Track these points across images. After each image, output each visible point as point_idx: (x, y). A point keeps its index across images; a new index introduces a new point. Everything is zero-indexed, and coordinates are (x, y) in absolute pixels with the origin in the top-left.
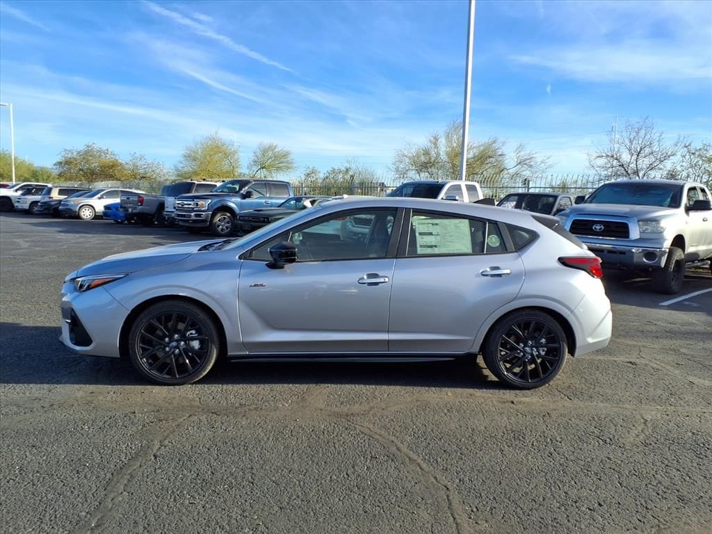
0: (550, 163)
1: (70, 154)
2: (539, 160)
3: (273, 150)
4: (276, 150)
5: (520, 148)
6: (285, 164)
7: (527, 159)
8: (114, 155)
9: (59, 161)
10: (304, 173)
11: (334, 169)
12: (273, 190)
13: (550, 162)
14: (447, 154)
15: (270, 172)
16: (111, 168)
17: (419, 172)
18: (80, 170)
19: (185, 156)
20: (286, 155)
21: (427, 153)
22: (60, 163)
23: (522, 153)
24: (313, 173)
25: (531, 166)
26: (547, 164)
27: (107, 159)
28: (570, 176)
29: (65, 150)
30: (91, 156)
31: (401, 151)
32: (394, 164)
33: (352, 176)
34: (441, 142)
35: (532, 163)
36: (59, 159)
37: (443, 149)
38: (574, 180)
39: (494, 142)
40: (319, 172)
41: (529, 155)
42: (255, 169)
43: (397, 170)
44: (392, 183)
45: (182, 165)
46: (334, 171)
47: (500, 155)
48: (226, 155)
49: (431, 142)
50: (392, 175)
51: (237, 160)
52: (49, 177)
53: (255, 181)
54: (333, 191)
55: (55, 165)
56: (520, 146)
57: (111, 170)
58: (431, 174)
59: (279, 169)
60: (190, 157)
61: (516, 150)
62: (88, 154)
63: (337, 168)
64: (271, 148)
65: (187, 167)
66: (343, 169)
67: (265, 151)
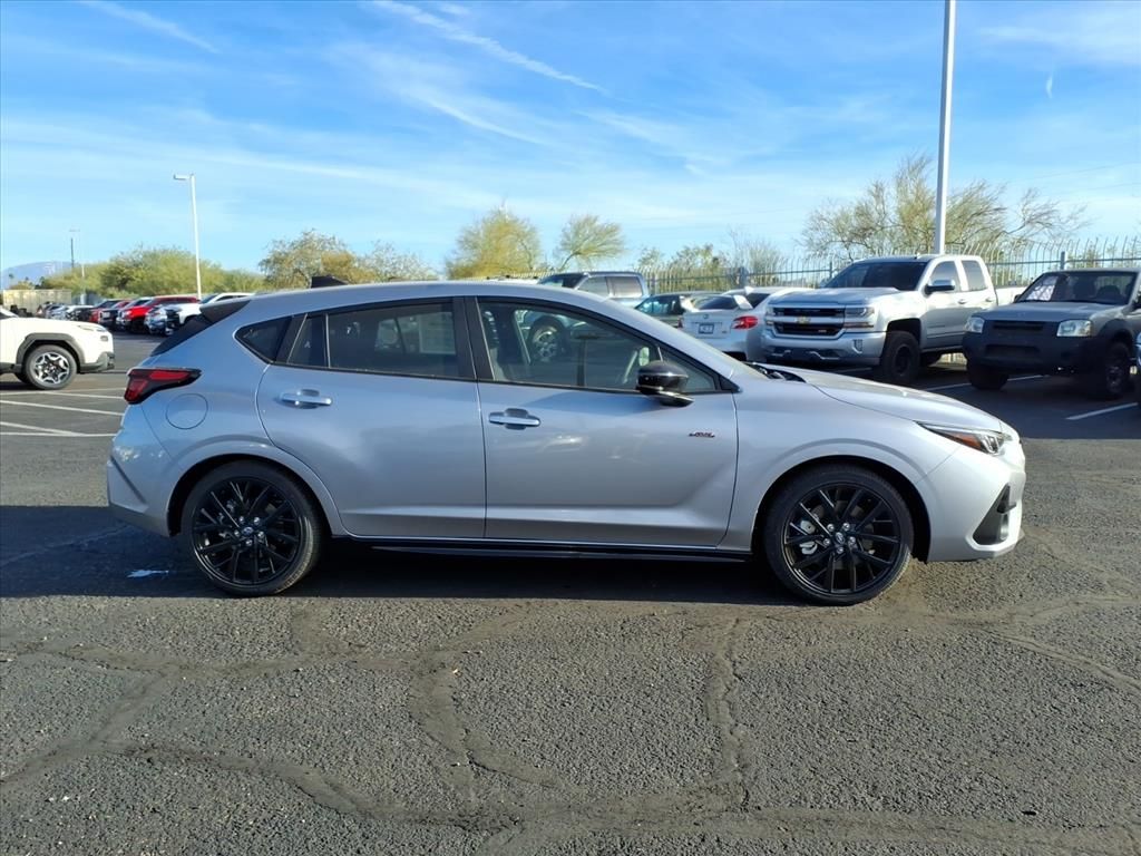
0: (1085, 219)
1: (281, 247)
2: (1065, 214)
3: (592, 224)
4: (597, 223)
5: (1030, 194)
6: (611, 246)
7: (1041, 215)
8: (343, 245)
9: (265, 258)
10: (640, 258)
11: (688, 249)
12: (618, 285)
13: (1083, 218)
14: (899, 211)
15: (588, 260)
16: (345, 265)
17: (847, 244)
18: (297, 271)
19: (460, 242)
20: (612, 230)
21: (862, 212)
22: (268, 261)
23: (1033, 205)
24: (652, 256)
25: (1050, 226)
26: (1080, 221)
27: (333, 252)
28: (1102, 241)
29: (275, 242)
30: (310, 248)
31: (816, 211)
32: (805, 233)
33: (715, 259)
34: (889, 193)
35: (1052, 221)
36: (266, 255)
37: (892, 205)
38: (1108, 246)
39: (981, 188)
40: (663, 255)
41: (1046, 206)
42: (565, 255)
43: (810, 243)
44: (801, 264)
45: (455, 256)
46: (687, 251)
47: (997, 210)
48: (521, 236)
49: (870, 192)
50: (801, 252)
51: (536, 246)
52: (250, 283)
53: (592, 273)
54: (685, 282)
55: (261, 264)
56: (1030, 191)
57: (344, 268)
58: (870, 248)
59: (601, 253)
60: (468, 242)
61: (1023, 199)
62: (305, 245)
63: (691, 247)
64: (589, 221)
65: (465, 258)
66: (702, 247)
67: (578, 228)
